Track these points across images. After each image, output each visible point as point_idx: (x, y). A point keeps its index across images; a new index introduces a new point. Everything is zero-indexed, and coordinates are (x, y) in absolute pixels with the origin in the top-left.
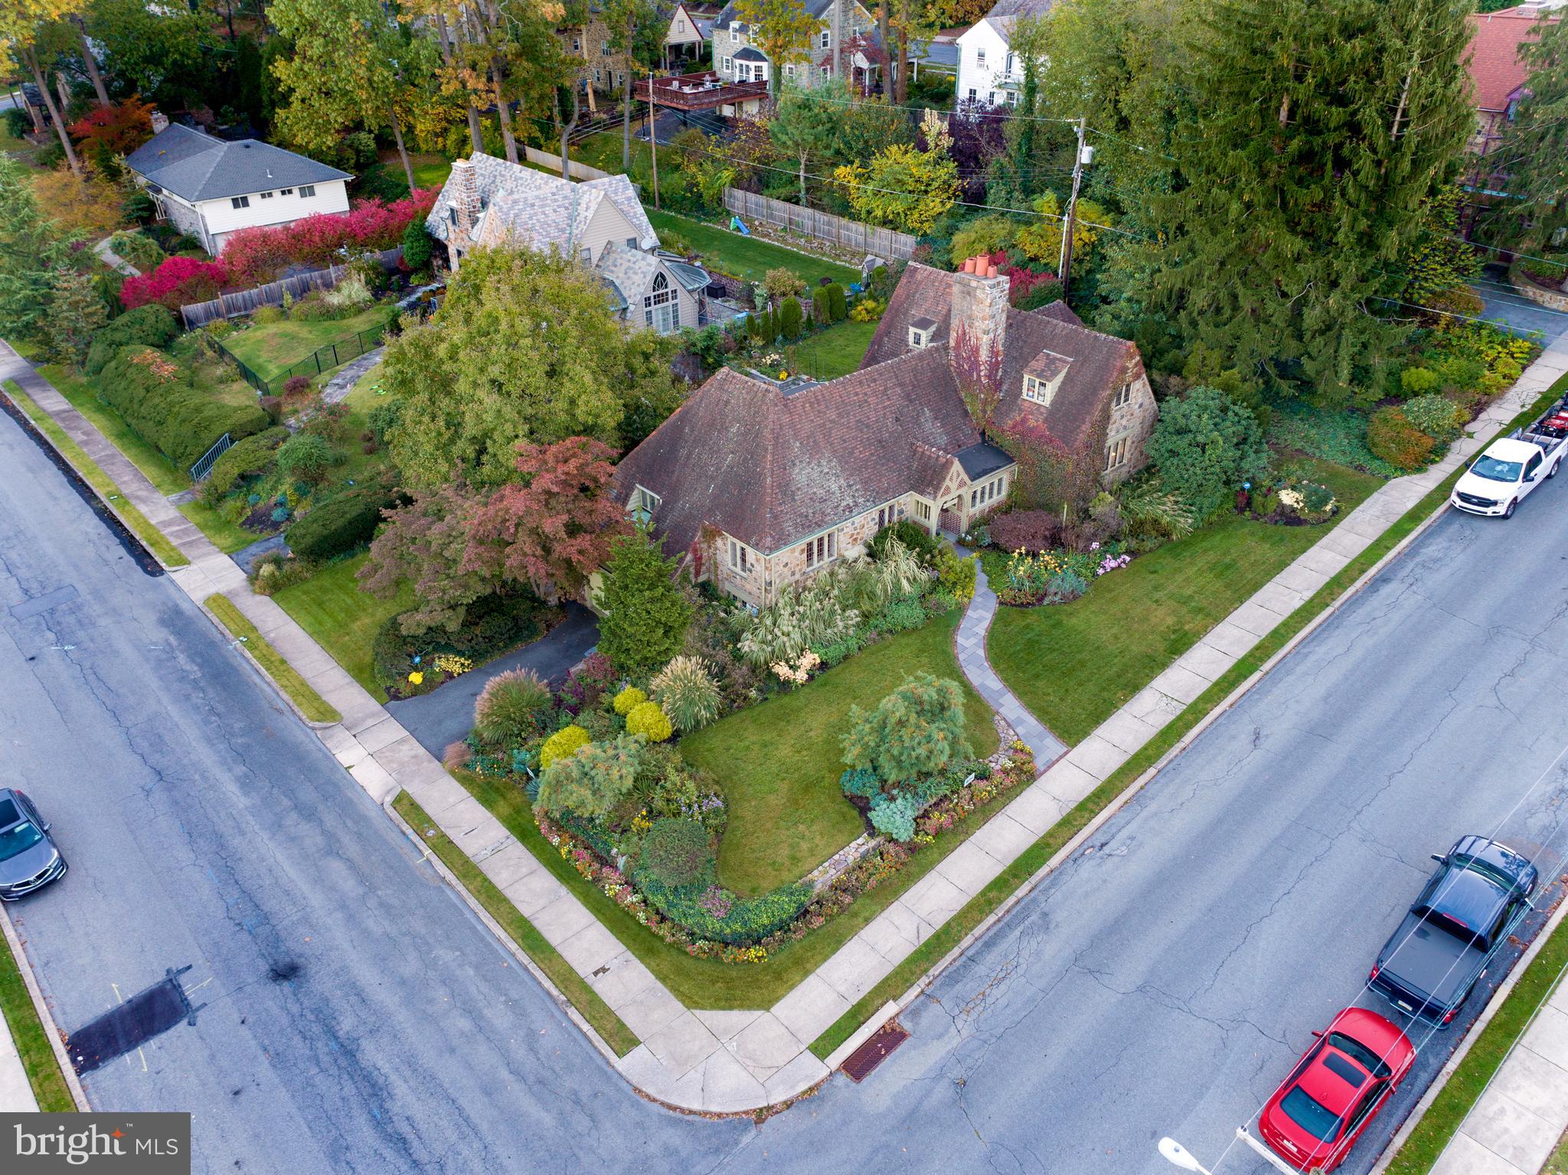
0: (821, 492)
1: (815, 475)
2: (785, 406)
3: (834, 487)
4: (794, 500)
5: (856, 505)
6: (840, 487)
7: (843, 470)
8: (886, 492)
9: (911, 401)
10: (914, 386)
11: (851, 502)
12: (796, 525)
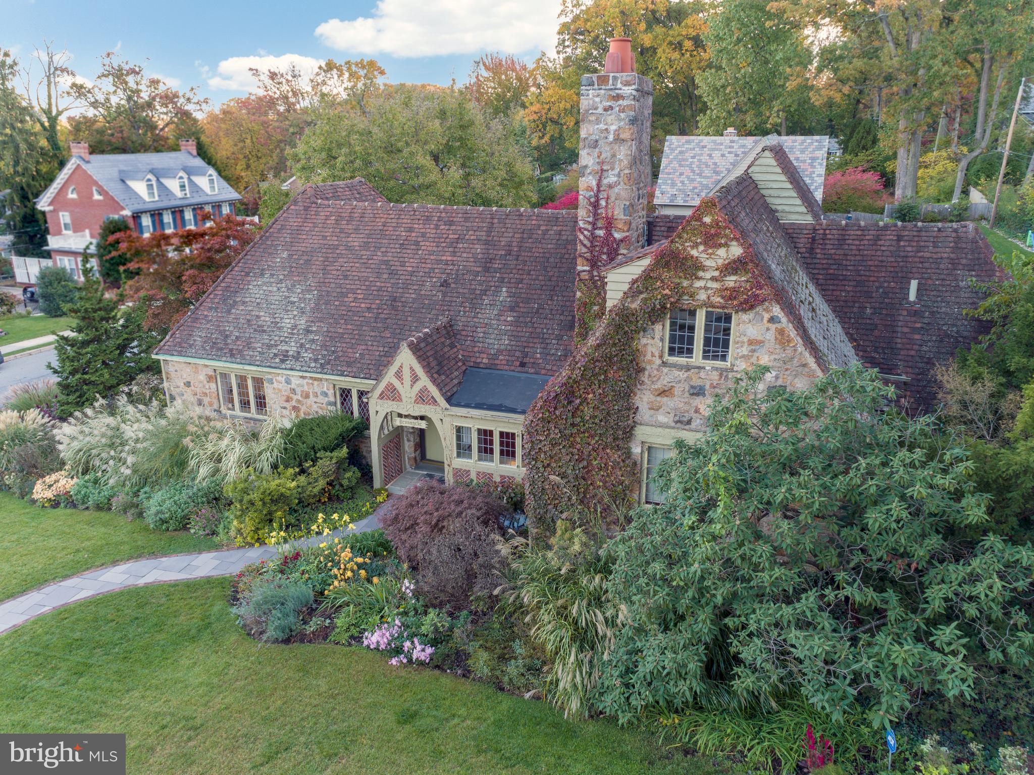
0: (266, 319)
1: (275, 298)
2: (306, 209)
3: (287, 323)
4: (229, 312)
5: (297, 357)
6: (295, 326)
7: (317, 308)
8: (349, 364)
9: (487, 270)
10: (509, 253)
11: (292, 349)
12: (207, 340)
